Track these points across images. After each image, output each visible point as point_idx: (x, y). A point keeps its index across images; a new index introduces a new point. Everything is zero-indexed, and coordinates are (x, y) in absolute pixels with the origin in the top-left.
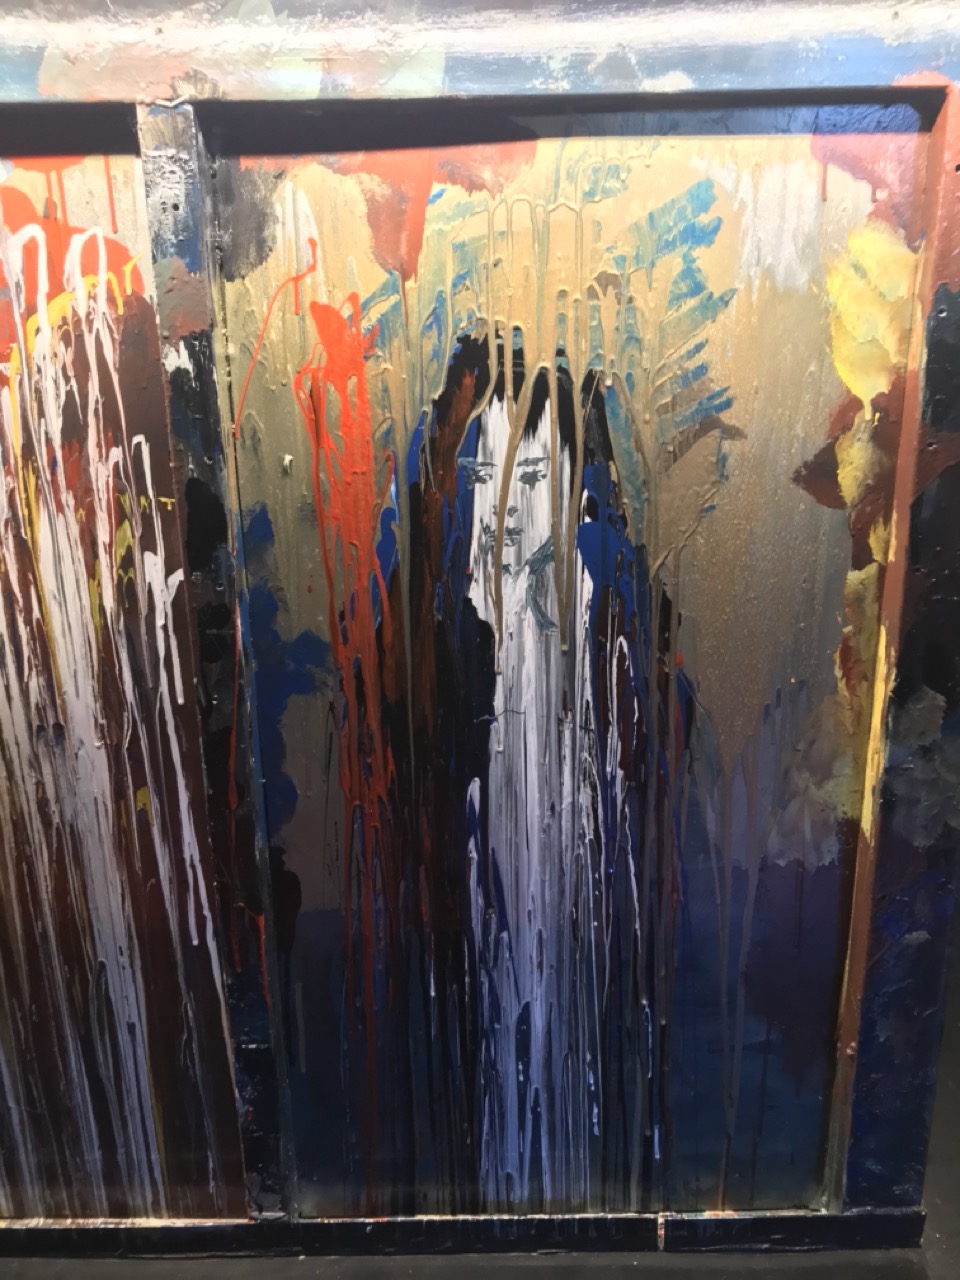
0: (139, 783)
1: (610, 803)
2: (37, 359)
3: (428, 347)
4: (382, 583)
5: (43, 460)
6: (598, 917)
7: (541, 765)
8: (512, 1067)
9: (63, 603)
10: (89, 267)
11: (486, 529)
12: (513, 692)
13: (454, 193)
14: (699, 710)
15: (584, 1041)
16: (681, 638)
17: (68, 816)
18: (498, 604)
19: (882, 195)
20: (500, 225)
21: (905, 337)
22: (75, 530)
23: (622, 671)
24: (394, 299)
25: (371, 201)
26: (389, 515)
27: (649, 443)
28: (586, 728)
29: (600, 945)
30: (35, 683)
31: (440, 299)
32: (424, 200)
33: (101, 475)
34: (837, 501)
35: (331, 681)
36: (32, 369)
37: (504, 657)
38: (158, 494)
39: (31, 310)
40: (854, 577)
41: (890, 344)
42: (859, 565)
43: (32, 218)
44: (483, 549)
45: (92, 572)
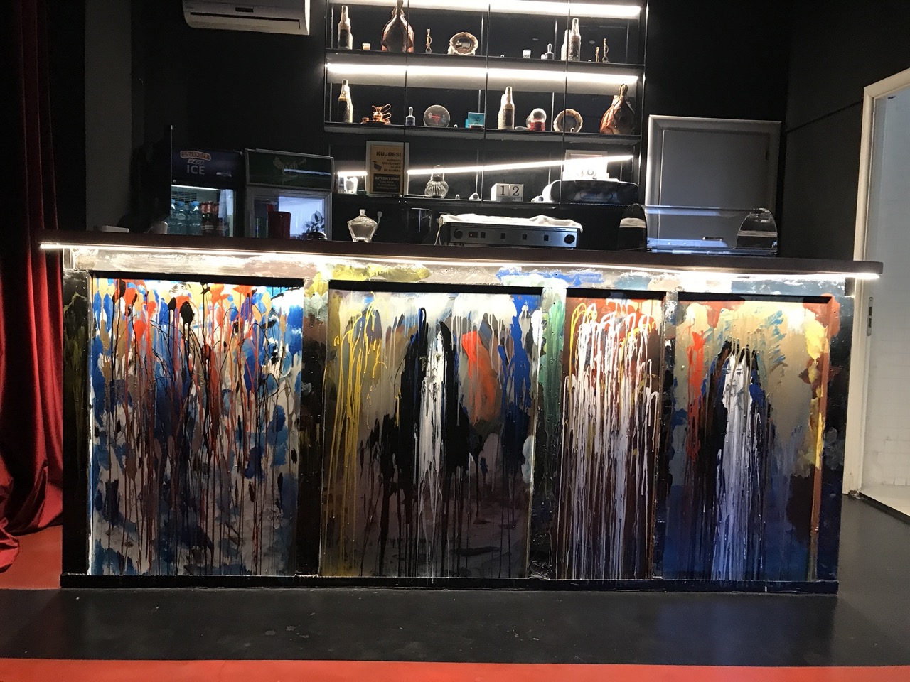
0: (635, 447)
1: (753, 457)
2: (629, 342)
3: (718, 343)
4: (702, 397)
5: (626, 364)
6: (749, 490)
7: (737, 446)
8: (723, 536)
9: (625, 399)
10: (645, 322)
11: (728, 385)
12: (731, 427)
13: (726, 311)
14: (776, 434)
15: (743, 526)
16: (772, 414)
17: (615, 456)
18: (729, 404)
19: (817, 315)
20: (736, 318)
21: (823, 345)
22: (631, 381)
23: (758, 422)
24: (711, 332)
25: (708, 311)
26: (705, 381)
27: (767, 367)
28: (748, 437)
29: (749, 498)
30: (614, 419)
31: (722, 333)
32: (720, 312)
33: (639, 369)
34: (809, 382)
35: (687, 422)
36: (627, 343)
37: (730, 417)
38: (652, 373)
39: (630, 331)
40: (813, 400)
41: (820, 347)
42: (814, 398)
43: (634, 311)
44: (727, 390)
45: (633, 392)
